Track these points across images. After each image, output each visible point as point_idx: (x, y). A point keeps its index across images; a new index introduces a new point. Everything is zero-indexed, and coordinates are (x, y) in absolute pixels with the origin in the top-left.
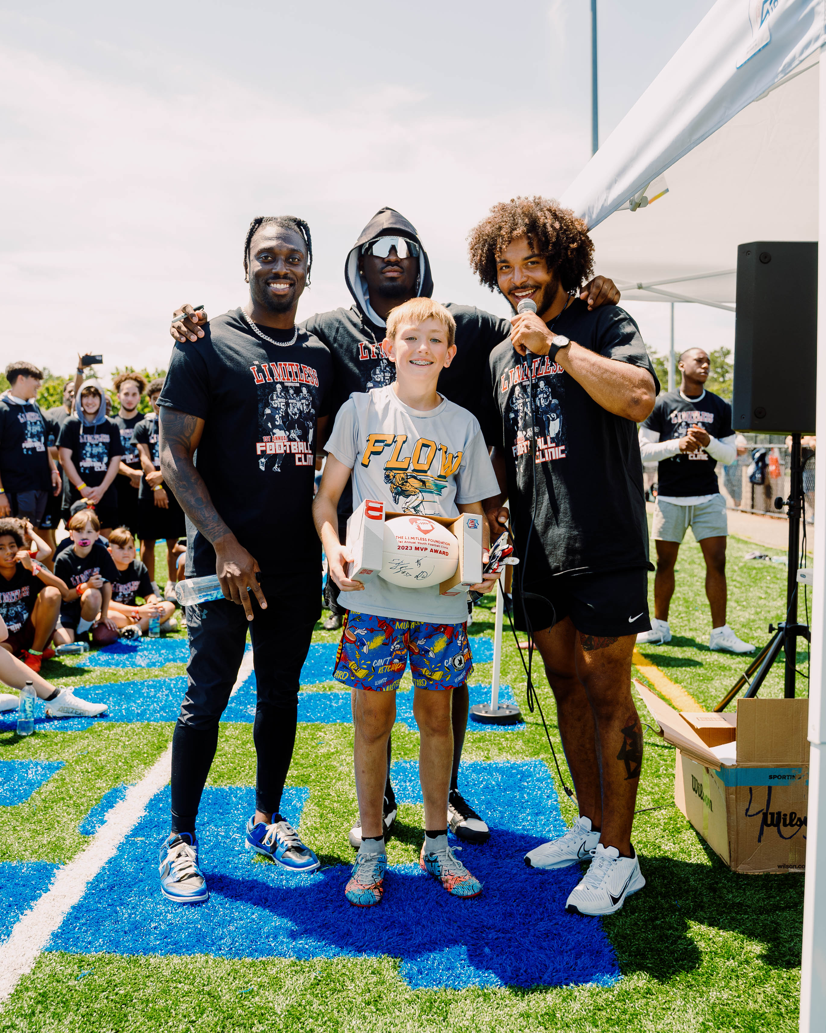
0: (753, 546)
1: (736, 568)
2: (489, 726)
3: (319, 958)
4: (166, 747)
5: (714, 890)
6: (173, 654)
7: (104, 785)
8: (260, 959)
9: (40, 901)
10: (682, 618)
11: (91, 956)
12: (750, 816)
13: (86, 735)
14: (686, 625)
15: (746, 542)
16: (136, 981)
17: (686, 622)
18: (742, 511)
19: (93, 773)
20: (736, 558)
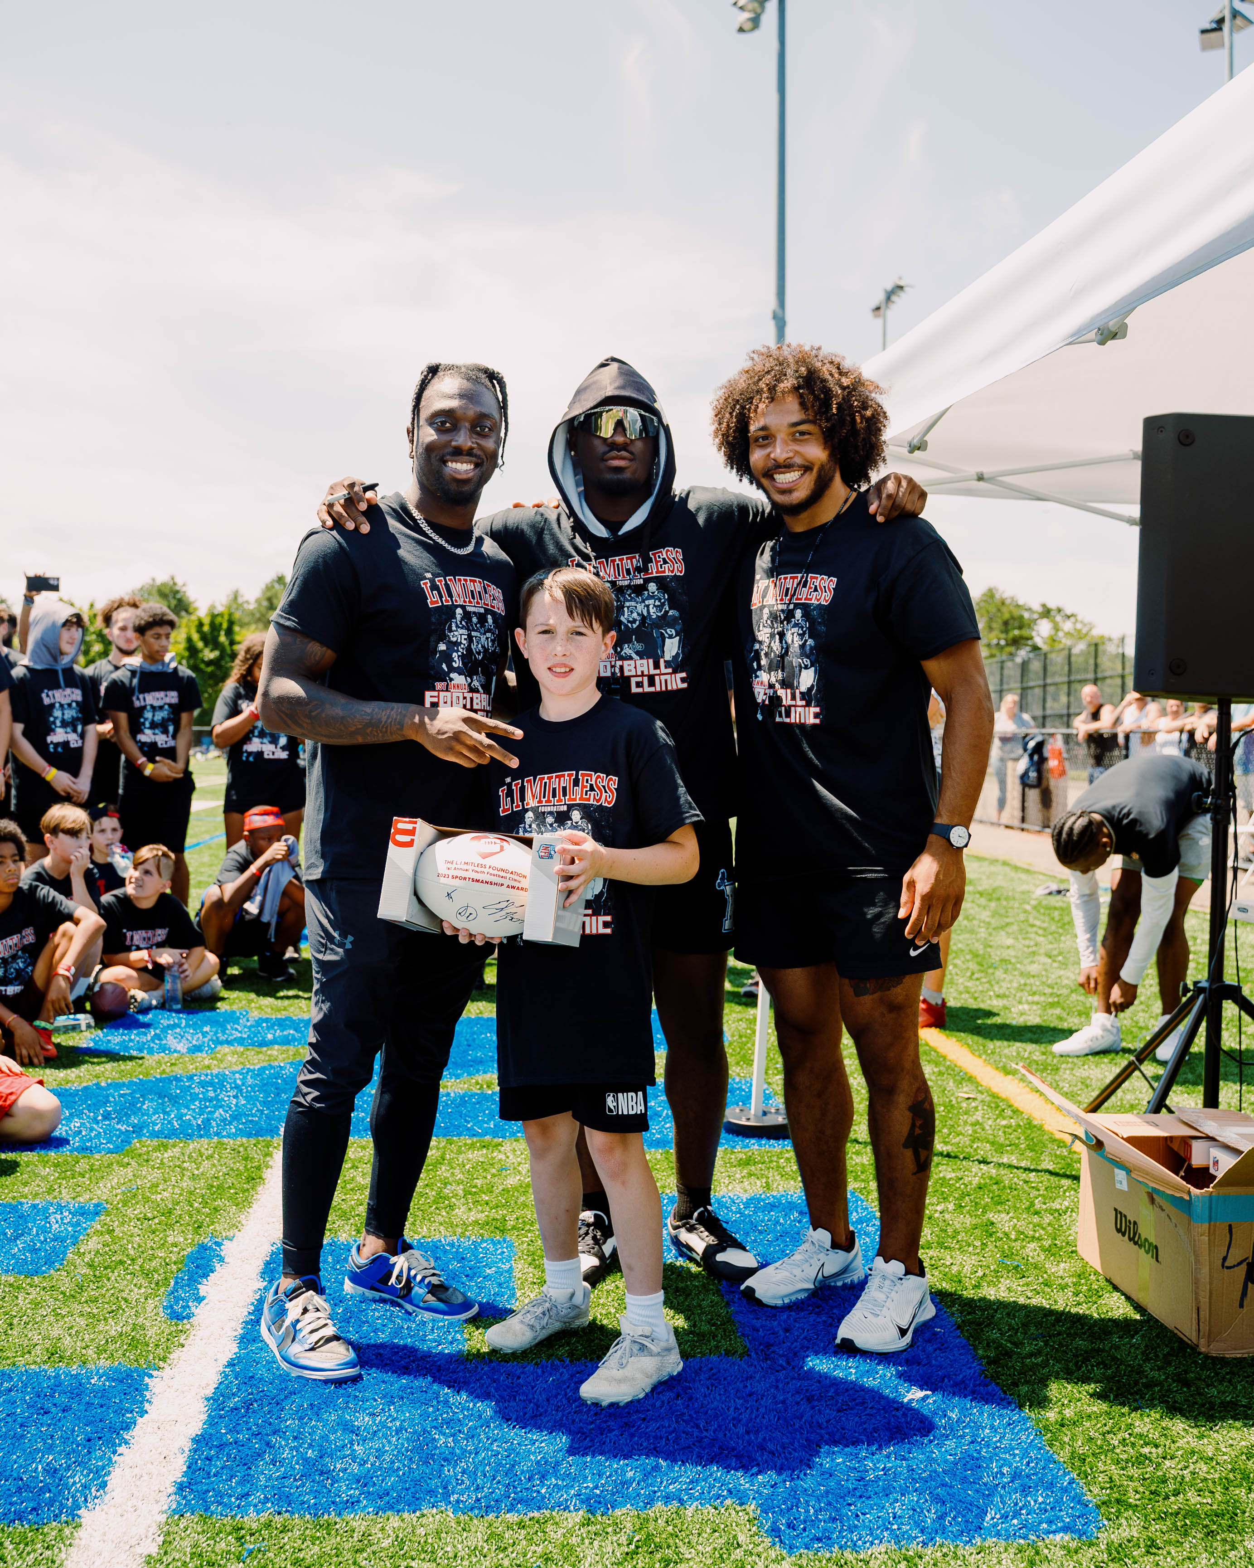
0: (1041, 877)
1: (1028, 907)
2: (753, 1141)
3: (624, 1510)
4: (260, 1178)
5: (1187, 1384)
6: (224, 1033)
7: (182, 1239)
8: (531, 1515)
9: (136, 1431)
10: (977, 979)
11: (252, 1520)
12: (1228, 1268)
13: (126, 1160)
14: (988, 990)
15: (1028, 871)
16: (340, 1559)
17: (987, 985)
18: (1007, 827)
19: (156, 1220)
20: (1023, 893)
